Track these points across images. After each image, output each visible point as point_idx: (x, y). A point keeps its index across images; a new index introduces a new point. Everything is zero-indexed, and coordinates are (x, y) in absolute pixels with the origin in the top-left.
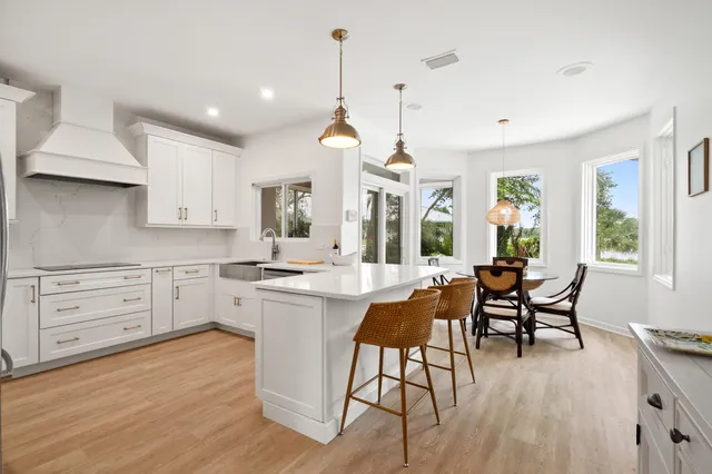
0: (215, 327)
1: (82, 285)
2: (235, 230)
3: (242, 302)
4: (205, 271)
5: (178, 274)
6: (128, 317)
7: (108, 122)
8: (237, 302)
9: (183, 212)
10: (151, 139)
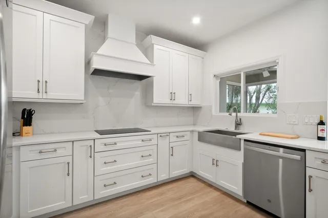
0: (192, 175)
1: (119, 145)
2: (201, 107)
3: (219, 163)
4: (188, 136)
5: (173, 138)
6: (144, 168)
7: (132, 38)
8: (215, 163)
9: (172, 95)
10: (156, 47)
